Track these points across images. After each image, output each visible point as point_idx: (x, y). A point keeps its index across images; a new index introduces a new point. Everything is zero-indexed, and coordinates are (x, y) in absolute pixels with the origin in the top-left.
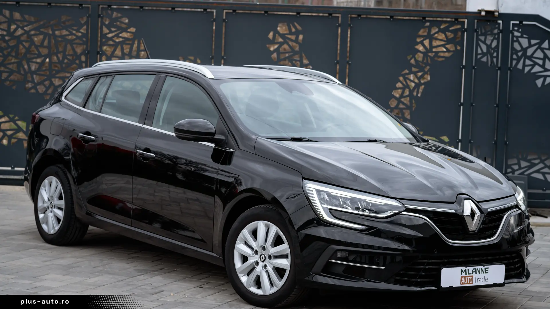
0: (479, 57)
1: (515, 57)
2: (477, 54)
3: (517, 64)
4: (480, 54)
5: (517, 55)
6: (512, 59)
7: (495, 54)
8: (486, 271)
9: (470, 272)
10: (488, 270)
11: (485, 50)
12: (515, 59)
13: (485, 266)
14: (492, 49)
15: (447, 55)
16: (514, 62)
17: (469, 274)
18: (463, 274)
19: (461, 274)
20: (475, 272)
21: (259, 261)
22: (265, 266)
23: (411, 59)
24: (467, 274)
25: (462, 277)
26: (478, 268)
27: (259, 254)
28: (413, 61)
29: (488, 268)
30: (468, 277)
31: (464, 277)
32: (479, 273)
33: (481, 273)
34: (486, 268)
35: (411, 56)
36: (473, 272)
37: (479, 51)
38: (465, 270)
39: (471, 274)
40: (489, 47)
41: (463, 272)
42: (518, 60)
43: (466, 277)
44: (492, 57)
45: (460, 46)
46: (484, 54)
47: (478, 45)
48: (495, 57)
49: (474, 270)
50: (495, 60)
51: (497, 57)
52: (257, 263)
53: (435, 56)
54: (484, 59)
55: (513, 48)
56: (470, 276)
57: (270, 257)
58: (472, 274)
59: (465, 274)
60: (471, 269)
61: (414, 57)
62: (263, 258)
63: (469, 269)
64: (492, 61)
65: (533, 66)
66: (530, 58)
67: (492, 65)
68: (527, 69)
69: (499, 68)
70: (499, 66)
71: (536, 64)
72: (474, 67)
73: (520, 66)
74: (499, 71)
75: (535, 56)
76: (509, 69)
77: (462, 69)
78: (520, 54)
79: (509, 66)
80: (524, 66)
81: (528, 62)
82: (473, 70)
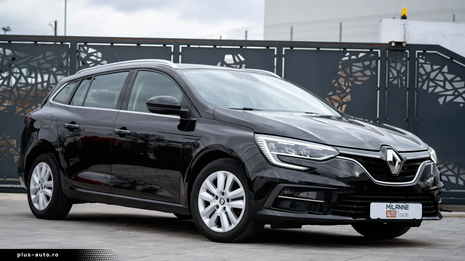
0: (391, 80)
1: (420, 79)
2: (389, 78)
3: (422, 85)
4: (391, 78)
5: (422, 79)
6: (418, 82)
7: (404, 78)
8: (406, 208)
9: (394, 207)
10: (408, 207)
11: (395, 75)
12: (420, 82)
13: (406, 204)
14: (402, 73)
15: (364, 79)
16: (420, 84)
17: (393, 209)
18: (388, 209)
19: (387, 209)
20: (398, 208)
21: (219, 205)
22: (224, 208)
23: (335, 83)
24: (391, 209)
25: (387, 211)
26: (401, 204)
27: (219, 199)
28: (336, 85)
29: (408, 205)
30: (392, 212)
31: (389, 211)
32: (401, 209)
33: (403, 209)
34: (407, 205)
35: (335, 80)
36: (396, 208)
37: (391, 76)
38: (390, 206)
39: (394, 209)
40: (399, 72)
41: (388, 207)
42: (423, 82)
43: (391, 211)
44: (402, 80)
45: (374, 71)
46: (395, 78)
47: (390, 70)
48: (404, 80)
49: (397, 206)
50: (404, 82)
51: (406, 80)
52: (218, 207)
53: (354, 80)
54: (395, 82)
55: (419, 73)
56: (394, 211)
57: (228, 200)
58: (396, 209)
59: (390, 209)
60: (394, 205)
61: (337, 81)
62: (222, 202)
63: (392, 205)
64: (402, 84)
65: (435, 87)
66: (433, 80)
67: (402, 86)
68: (431, 90)
69: (408, 89)
70: (408, 87)
71: (438, 85)
72: (387, 89)
73: (425, 87)
74: (408, 92)
75: (437, 78)
76: (416, 90)
77: (377, 90)
78: (424, 77)
79: (416, 87)
80: (428, 87)
81: (431, 84)
82: (387, 91)
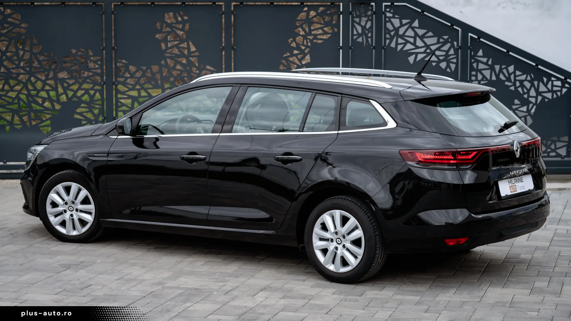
0: (355, 37)
1: (388, 36)
2: (353, 35)
3: (390, 43)
4: (355, 35)
5: (390, 35)
6: (386, 39)
7: (370, 35)
11: (360, 31)
12: (388, 39)
14: (367, 30)
15: (325, 37)
16: (388, 41)
23: (291, 43)
28: (294, 45)
35: (292, 39)
37: (355, 32)
40: (364, 28)
42: (391, 39)
44: (367, 38)
45: (336, 28)
46: (359, 35)
47: (353, 26)
48: (369, 37)
50: (370, 40)
51: (372, 37)
53: (314, 39)
54: (360, 40)
55: (386, 29)
61: (294, 40)
64: (367, 41)
65: (405, 44)
66: (402, 36)
67: (367, 44)
68: (400, 47)
69: (374, 48)
70: (374, 45)
71: (407, 42)
72: (350, 48)
73: (393, 45)
74: (374, 50)
75: (407, 34)
76: (383, 48)
77: (339, 50)
78: (392, 33)
79: (383, 45)
80: (397, 44)
81: (400, 41)
82: (350, 50)
